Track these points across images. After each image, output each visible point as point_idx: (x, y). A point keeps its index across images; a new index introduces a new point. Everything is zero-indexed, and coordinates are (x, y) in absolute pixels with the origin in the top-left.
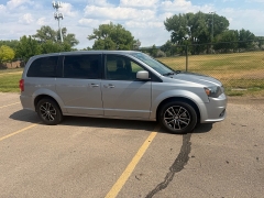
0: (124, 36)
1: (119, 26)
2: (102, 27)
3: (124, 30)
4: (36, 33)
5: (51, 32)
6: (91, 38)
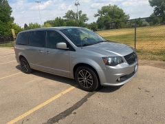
0: (118, 13)
1: (115, 6)
2: (104, 8)
3: (118, 9)
4: (65, 15)
5: (73, 14)
6: (96, 16)
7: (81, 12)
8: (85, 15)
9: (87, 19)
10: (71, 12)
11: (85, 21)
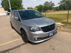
6: (59, 4)
7: (52, 2)
8: (53, 3)
9: (54, 5)
10: (47, 2)
11: (53, 6)
